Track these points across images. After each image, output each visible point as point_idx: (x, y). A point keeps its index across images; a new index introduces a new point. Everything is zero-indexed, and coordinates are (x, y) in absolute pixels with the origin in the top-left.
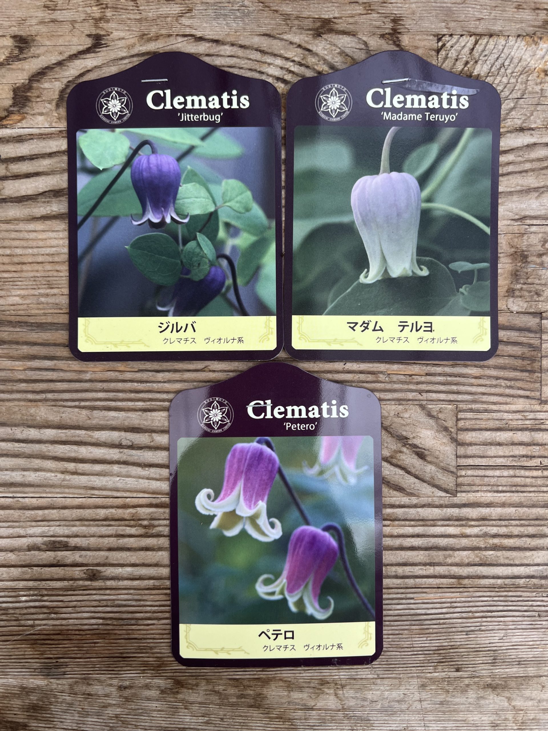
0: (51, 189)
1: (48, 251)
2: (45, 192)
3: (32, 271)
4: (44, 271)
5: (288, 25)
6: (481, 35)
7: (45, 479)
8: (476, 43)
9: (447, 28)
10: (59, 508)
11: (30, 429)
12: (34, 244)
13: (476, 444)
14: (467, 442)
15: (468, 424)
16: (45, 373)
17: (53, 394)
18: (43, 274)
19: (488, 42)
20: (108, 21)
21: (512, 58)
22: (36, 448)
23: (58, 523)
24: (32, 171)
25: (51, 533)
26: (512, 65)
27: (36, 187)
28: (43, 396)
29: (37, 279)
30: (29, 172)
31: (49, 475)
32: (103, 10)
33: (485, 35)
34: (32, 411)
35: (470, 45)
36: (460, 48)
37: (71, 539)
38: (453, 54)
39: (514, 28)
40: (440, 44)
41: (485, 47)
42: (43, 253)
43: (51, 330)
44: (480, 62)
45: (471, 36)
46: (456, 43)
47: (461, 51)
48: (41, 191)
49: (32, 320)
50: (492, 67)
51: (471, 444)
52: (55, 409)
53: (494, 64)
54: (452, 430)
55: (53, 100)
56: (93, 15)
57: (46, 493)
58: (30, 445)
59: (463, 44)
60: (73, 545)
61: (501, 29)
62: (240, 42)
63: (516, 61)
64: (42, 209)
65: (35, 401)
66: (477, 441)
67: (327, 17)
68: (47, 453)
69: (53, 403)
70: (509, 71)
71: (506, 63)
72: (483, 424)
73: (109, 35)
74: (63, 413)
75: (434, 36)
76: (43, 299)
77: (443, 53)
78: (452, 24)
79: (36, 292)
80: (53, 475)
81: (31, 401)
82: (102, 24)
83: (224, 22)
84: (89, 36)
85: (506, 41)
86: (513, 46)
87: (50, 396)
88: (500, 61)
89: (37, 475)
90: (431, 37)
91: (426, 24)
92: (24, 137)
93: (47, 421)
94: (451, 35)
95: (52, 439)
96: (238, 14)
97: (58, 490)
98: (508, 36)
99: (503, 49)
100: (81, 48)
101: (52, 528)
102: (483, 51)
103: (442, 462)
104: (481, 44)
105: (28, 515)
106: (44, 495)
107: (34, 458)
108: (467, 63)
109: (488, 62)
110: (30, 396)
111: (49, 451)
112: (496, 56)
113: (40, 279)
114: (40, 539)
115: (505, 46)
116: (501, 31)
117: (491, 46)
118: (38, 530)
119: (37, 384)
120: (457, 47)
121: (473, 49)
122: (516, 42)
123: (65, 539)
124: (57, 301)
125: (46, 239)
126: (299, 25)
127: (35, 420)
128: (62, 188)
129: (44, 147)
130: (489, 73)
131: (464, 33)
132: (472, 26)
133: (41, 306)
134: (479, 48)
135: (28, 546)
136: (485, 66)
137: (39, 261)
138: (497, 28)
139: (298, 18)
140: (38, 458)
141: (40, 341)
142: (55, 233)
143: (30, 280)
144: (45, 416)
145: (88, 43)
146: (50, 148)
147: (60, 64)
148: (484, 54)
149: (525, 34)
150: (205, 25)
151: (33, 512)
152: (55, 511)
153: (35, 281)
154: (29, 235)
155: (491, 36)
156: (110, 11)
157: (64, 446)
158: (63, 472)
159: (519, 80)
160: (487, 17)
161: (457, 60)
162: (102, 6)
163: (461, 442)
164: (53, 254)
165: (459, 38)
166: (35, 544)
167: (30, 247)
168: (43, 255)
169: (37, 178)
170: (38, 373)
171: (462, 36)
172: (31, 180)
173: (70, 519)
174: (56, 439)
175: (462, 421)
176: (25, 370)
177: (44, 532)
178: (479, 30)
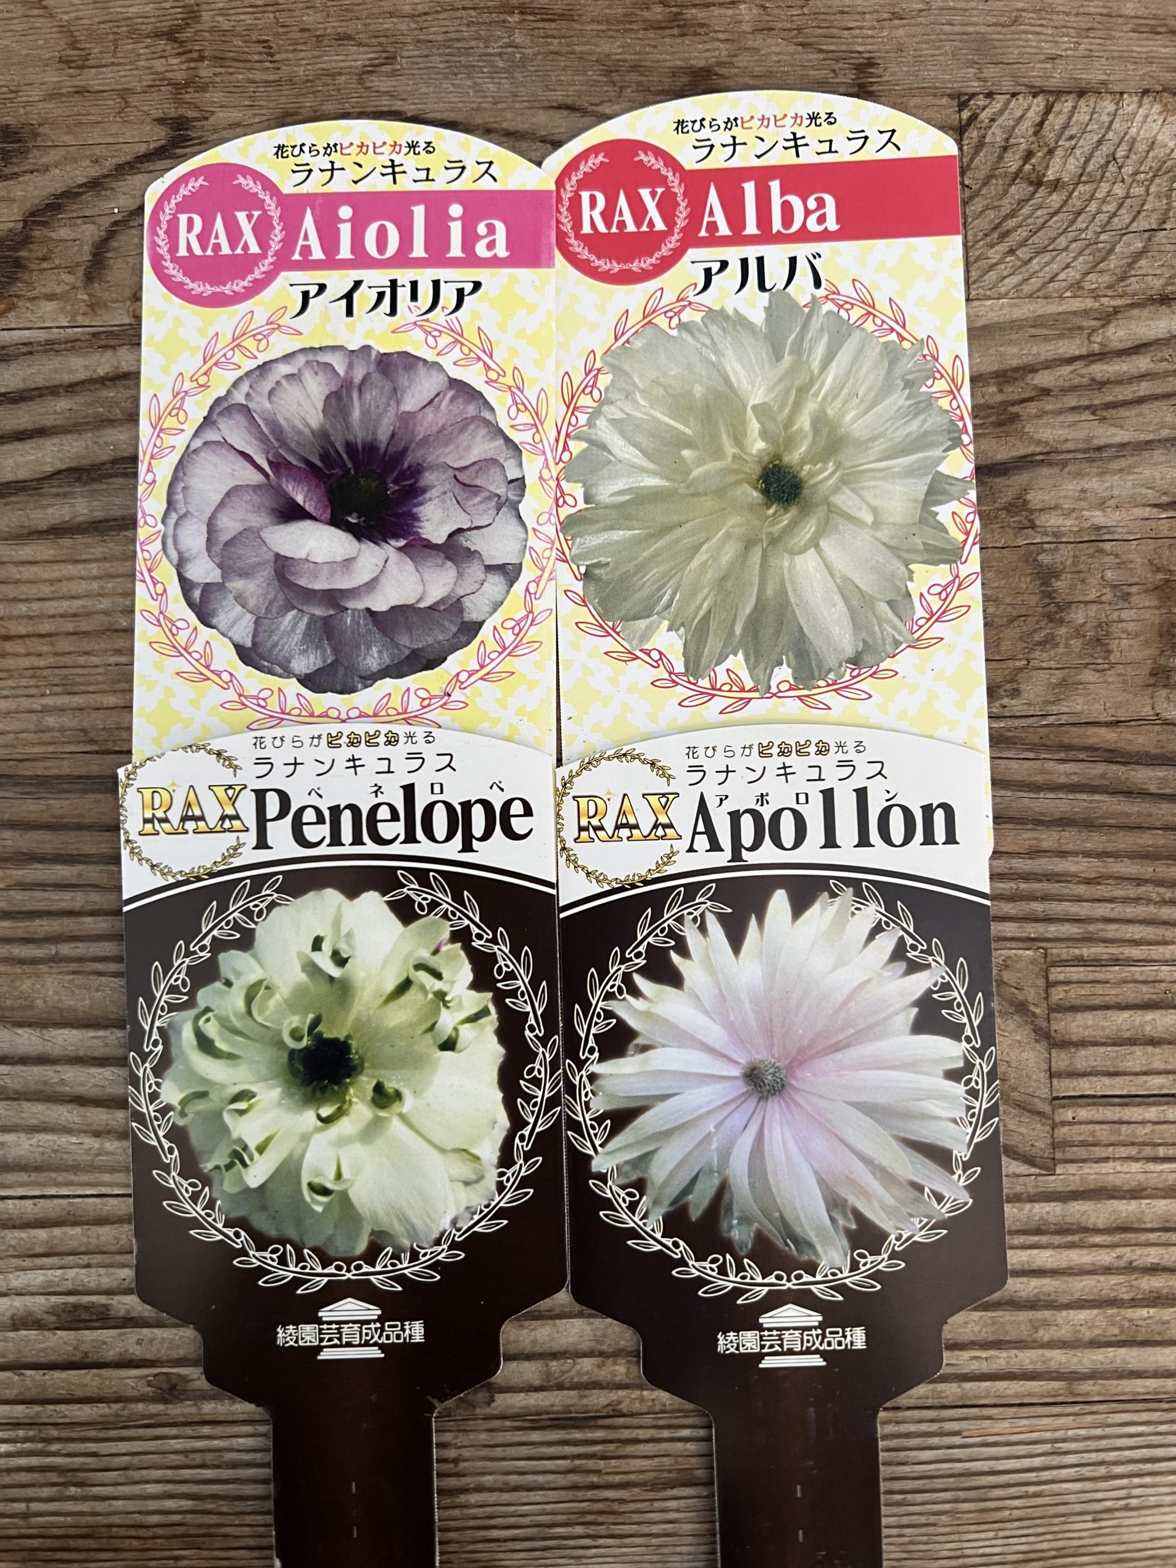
0: (72, 465)
1: (65, 606)
2: (59, 472)
3: (28, 655)
4: (56, 654)
5: (614, 83)
6: (1059, 93)
7: (55, 1151)
8: (1048, 109)
9: (979, 79)
10: (87, 1223)
11: (20, 1031)
12: (33, 591)
13: (1096, 1044)
14: (1075, 1038)
15: (1075, 994)
16: (56, 895)
17: (73, 945)
18: (51, 660)
19: (1075, 107)
20: (203, 88)
21: (1134, 141)
22: (34, 1074)
23: (85, 1259)
24: (29, 426)
25: (69, 1285)
26: (1133, 157)
27: (37, 461)
28: (52, 950)
29: (38, 673)
30: (22, 427)
31: (63, 1140)
32: (192, 65)
33: (1070, 93)
34: (26, 985)
35: (1033, 115)
36: (1012, 123)
37: (117, 1298)
38: (996, 135)
39: (1132, 75)
40: (965, 114)
41: (1070, 118)
42: (52, 612)
43: (69, 792)
44: (1059, 152)
45: (1034, 96)
46: (1001, 112)
47: (1014, 128)
48: (49, 469)
49: (26, 770)
50: (1087, 161)
51: (1083, 1043)
52: (80, 980)
53: (1091, 155)
54: (1038, 1011)
55: (78, 265)
56: (169, 75)
57: (57, 1185)
58: (19, 1069)
59: (1018, 114)
60: (122, 1313)
61: (1104, 77)
62: (505, 125)
63: (1141, 147)
64: (50, 511)
65: (34, 962)
66: (1099, 1035)
67: (702, 63)
68: (59, 1089)
69: (74, 966)
70: (1128, 170)
71: (1120, 153)
72: (1111, 994)
73: (206, 119)
74: (97, 990)
75: (951, 96)
76: (51, 721)
77: (973, 134)
78: (990, 71)
79: (37, 704)
80: (74, 1140)
81: (21, 962)
82: (190, 96)
83: (469, 83)
84: (160, 121)
85: (1117, 104)
86: (1135, 114)
87: (66, 949)
88: (1105, 149)
89: (34, 1141)
90: (945, 101)
91: (931, 74)
92: (11, 351)
93: (61, 1011)
94: (990, 95)
95: (72, 1054)
96: (501, 64)
97: (84, 1178)
98: (1122, 94)
99: (1111, 123)
100: (142, 149)
101: (71, 1273)
102: (1066, 126)
103: (1014, 1089)
104: (1060, 113)
105: (13, 1242)
106: (53, 1191)
107: (28, 1100)
108: (1029, 155)
109: (1078, 152)
110: (20, 951)
111: (63, 1082)
112: (1096, 138)
113: (45, 673)
114: (42, 1299)
115: (1115, 115)
116: (1104, 83)
117: (1082, 116)
118: (37, 1278)
119: (37, 922)
120: (1004, 120)
121: (1041, 124)
122: (1140, 106)
123: (102, 1299)
124: (85, 724)
125: (60, 581)
126: (639, 84)
127: (31, 1007)
128: (98, 461)
129: (55, 371)
130: (1081, 175)
131: (1018, 89)
132: (1036, 73)
133: (46, 737)
134: (1055, 121)
135: (12, 1318)
136: (1071, 160)
137: (43, 632)
138: (1094, 76)
139: (635, 68)
140: (38, 1100)
141: (45, 818)
142: (80, 567)
143: (22, 676)
144: (56, 998)
145: (159, 135)
146: (71, 371)
147: (95, 185)
148: (1067, 134)
149: (1160, 88)
150: (424, 90)
151: (23, 1234)
152: (78, 1230)
153: (33, 676)
154: (20, 572)
155: (1081, 94)
156: (209, 66)
157: (100, 1070)
158: (97, 1134)
159: (1153, 189)
160: (1069, 53)
161: (1005, 149)
162: (189, 55)
163: (1059, 1038)
164: (75, 615)
165: (1008, 102)
166: (30, 1313)
167: (21, 600)
168: (53, 616)
169: (41, 441)
170: (38, 894)
171: (1014, 95)
172: (27, 445)
173: (113, 1248)
174: (81, 1053)
175: (1060, 988)
176: (8, 888)
177: (50, 1283)
178: (1055, 82)
